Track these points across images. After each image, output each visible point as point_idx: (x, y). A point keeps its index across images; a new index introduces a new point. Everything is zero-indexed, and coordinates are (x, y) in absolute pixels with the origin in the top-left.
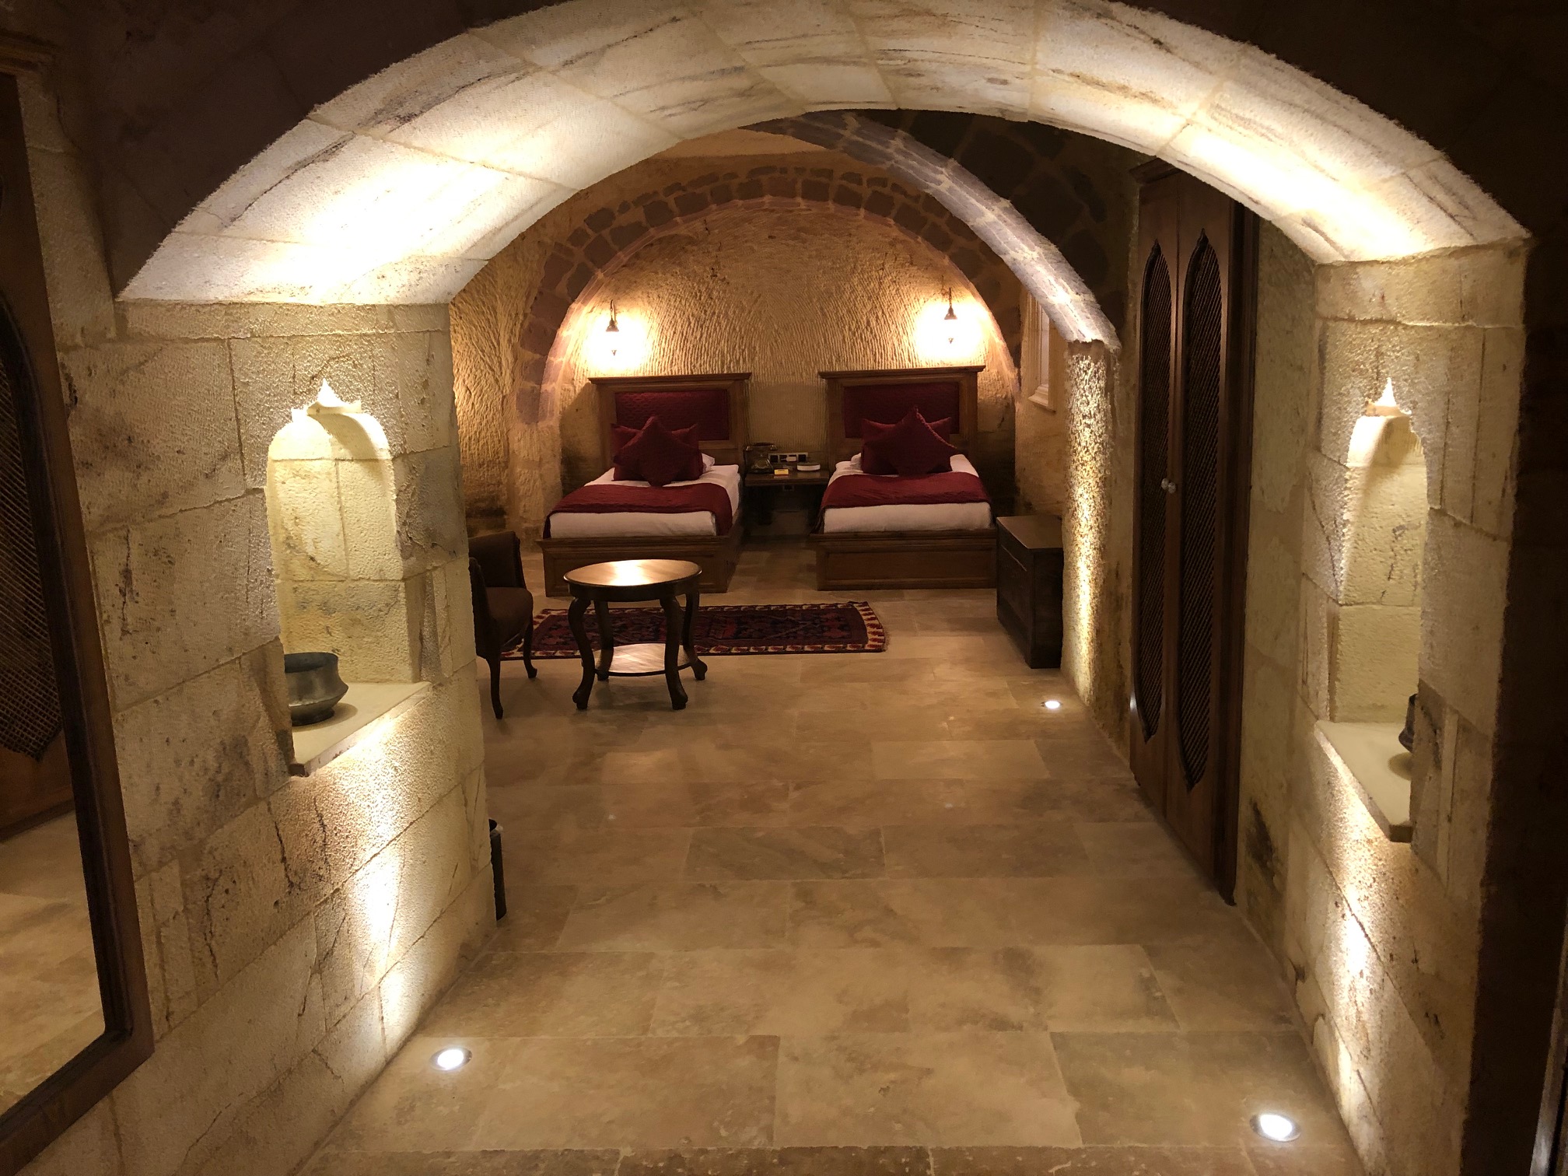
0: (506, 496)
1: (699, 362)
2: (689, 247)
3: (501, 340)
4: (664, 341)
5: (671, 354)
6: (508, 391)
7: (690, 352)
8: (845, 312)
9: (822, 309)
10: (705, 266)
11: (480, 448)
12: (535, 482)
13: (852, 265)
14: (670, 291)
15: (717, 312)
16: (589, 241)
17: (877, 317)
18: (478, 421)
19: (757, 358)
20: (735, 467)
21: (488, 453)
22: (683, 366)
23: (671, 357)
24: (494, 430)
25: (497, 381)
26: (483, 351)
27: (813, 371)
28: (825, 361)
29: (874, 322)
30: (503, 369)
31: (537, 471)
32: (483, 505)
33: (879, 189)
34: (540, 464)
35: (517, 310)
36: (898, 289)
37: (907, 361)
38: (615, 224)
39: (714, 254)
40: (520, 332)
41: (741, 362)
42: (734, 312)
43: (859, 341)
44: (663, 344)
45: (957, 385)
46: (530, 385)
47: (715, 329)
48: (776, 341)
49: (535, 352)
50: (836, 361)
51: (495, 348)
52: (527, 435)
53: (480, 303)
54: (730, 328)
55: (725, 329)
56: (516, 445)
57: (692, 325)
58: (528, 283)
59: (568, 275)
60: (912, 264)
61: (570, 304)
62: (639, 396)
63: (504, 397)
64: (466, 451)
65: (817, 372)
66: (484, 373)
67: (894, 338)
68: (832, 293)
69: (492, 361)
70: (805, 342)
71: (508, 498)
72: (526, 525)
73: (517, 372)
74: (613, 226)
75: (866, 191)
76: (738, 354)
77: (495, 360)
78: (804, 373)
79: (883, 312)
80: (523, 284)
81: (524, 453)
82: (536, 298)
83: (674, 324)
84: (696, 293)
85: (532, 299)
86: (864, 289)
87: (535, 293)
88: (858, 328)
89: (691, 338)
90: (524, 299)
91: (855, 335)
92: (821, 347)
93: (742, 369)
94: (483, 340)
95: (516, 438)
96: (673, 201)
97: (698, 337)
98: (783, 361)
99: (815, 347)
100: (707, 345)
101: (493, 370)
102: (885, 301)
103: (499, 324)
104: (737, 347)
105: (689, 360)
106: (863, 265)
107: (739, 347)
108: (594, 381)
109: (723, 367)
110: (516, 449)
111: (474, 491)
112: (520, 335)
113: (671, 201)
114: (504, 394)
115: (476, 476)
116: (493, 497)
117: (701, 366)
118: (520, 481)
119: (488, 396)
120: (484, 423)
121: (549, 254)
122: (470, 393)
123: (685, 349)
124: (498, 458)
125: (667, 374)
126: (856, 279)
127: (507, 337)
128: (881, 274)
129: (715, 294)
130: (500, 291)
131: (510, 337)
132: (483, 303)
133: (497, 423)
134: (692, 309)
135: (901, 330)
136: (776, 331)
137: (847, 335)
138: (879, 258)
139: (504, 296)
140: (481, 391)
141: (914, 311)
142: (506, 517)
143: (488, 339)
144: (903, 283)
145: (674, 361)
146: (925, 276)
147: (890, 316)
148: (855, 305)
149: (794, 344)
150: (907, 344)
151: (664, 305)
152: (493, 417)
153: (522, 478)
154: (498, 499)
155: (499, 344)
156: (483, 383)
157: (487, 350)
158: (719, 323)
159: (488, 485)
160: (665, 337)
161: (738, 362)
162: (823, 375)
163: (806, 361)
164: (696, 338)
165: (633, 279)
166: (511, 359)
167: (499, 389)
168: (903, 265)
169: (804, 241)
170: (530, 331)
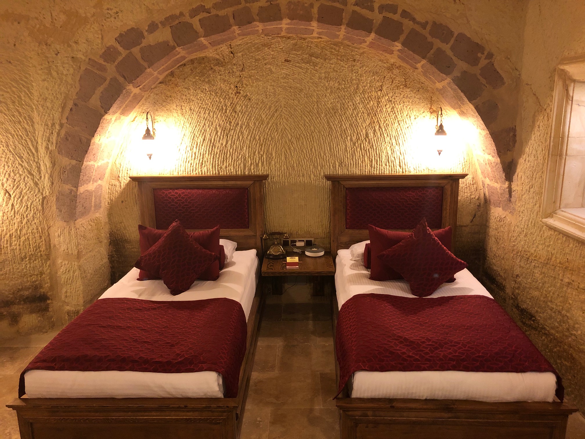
0: (49, 285)
1: (225, 165)
2: (217, 68)
3: (39, 147)
4: (195, 146)
5: (201, 157)
6: (47, 193)
7: (218, 156)
8: (348, 125)
9: (328, 122)
10: (230, 85)
11: (21, 243)
12: (74, 272)
13: (355, 86)
14: (200, 105)
15: (240, 123)
16: (120, 58)
17: (375, 130)
18: (18, 220)
19: (273, 162)
20: (253, 252)
21: (30, 248)
22: (211, 167)
23: (201, 160)
24: (35, 227)
25: (36, 184)
26: (21, 158)
27: (320, 174)
28: (330, 165)
29: (372, 135)
30: (42, 173)
31: (76, 263)
32: (26, 293)
33: (390, 15)
34: (79, 256)
35: (53, 120)
36: (393, 108)
37: (398, 167)
38: (144, 43)
39: (238, 73)
40: (57, 141)
41: (260, 165)
42: (255, 124)
43: (358, 150)
44: (195, 149)
45: (441, 189)
46: (67, 187)
47: (239, 137)
48: (290, 149)
49: (72, 158)
50: (339, 166)
51: (33, 154)
52: (66, 231)
53: (16, 114)
54: (251, 137)
55: (247, 138)
56: (57, 239)
57: (219, 134)
58: (63, 96)
59: (101, 89)
60: (406, 86)
61: (104, 116)
62: (173, 193)
63: (44, 198)
64: (7, 247)
65: (322, 174)
66: (22, 177)
67: (388, 148)
68: (337, 110)
69: (31, 166)
70: (313, 150)
71: (51, 286)
72: (68, 308)
73: (56, 174)
74: (143, 45)
75: (377, 17)
76: (257, 158)
77: (34, 165)
78: (312, 176)
79: (380, 127)
80: (59, 96)
81: (63, 247)
82: (71, 110)
83: (203, 132)
84: (222, 107)
85: (68, 110)
86: (365, 107)
87: (70, 104)
88: (358, 139)
89: (217, 145)
90: (60, 110)
91: (355, 145)
92: (327, 155)
93: (261, 171)
94: (20, 146)
95: (56, 234)
96: (198, 23)
97: (224, 144)
98: (295, 165)
99: (322, 155)
100: (231, 151)
101: (32, 175)
102: (382, 117)
103: (37, 133)
104: (257, 152)
105: (217, 162)
106: (365, 86)
107: (259, 153)
108: (134, 179)
109: (245, 168)
110: (56, 243)
111: (17, 282)
112: (57, 144)
113: (195, 22)
114: (44, 196)
115: (18, 269)
116: (36, 286)
117: (226, 167)
118: (61, 270)
119: (28, 197)
120: (24, 222)
121: (83, 68)
122: (10, 195)
123: (213, 153)
124: (41, 251)
125: (198, 175)
126: (358, 98)
127: (44, 144)
128: (379, 94)
129: (238, 108)
130: (36, 102)
131: (48, 144)
132: (19, 113)
133: (38, 221)
134: (218, 120)
135: (394, 141)
136: (290, 141)
137: (349, 144)
138: (378, 81)
139: (40, 107)
140: (21, 193)
141: (406, 126)
142: (49, 302)
143: (26, 147)
144: (398, 102)
145: (204, 163)
146: (417, 97)
147: (385, 130)
148: (356, 120)
149: (305, 151)
150: (398, 153)
151: (195, 116)
152: (33, 216)
153: (63, 269)
154: (41, 287)
155: (37, 150)
156: (22, 186)
157: (25, 155)
158: (242, 133)
159: (31, 276)
160: (196, 143)
161: (257, 165)
162: (328, 178)
163: (314, 165)
164: (222, 144)
165: (169, 93)
166: (48, 164)
167: (39, 191)
168: (398, 87)
169: (315, 65)
170: (67, 139)
